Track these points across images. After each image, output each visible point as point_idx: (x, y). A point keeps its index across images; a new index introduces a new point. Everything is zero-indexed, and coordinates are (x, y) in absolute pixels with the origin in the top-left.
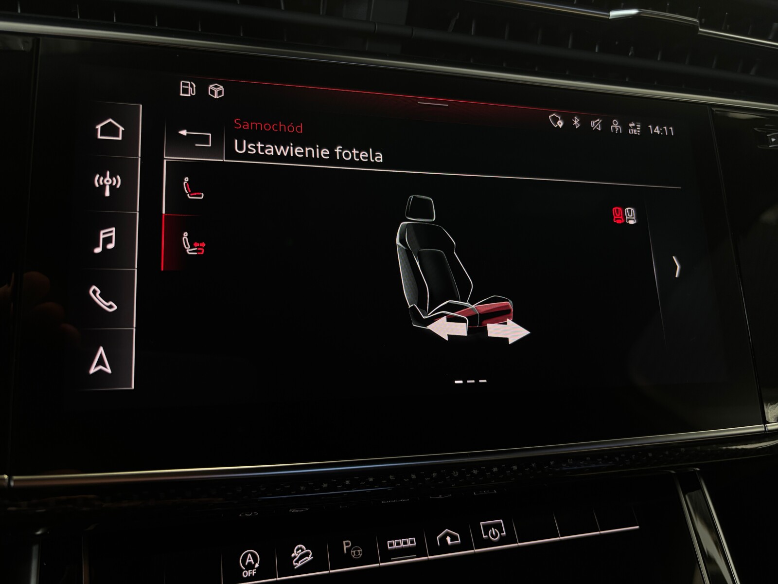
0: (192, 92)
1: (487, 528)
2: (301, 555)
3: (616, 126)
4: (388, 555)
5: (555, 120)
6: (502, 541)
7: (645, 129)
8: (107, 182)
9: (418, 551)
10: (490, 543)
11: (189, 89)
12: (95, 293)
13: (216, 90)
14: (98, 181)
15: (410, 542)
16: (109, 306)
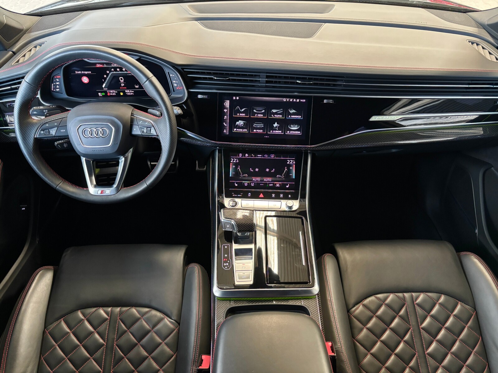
0: (235, 98)
1: (271, 155)
2: (247, 155)
3: (295, 100)
4: (257, 157)
5: (284, 100)
6: (273, 157)
7: (300, 101)
8: (225, 110)
9: (261, 157)
10: (271, 157)
11: (234, 98)
12: (224, 123)
13: (238, 98)
14: (224, 110)
15: (261, 156)
16: (226, 125)
